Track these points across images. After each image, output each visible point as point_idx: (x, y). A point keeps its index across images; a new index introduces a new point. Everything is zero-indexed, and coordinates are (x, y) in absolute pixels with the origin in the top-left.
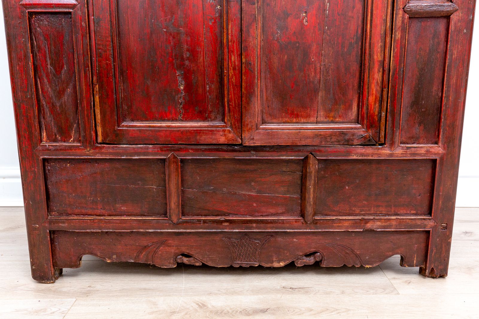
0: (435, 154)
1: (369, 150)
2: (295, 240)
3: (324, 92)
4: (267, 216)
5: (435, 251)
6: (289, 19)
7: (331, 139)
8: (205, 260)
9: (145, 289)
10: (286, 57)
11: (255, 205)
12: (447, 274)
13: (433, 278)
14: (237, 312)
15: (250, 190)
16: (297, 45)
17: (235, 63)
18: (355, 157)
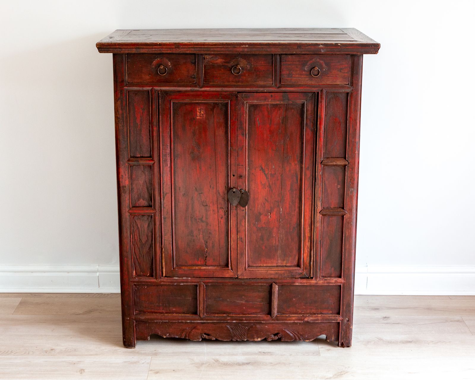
0: (340, 283)
1: (305, 281)
2: (266, 327)
3: (280, 251)
4: (251, 314)
5: (343, 333)
6: (262, 216)
7: (284, 275)
8: (217, 337)
9: (185, 352)
10: (260, 234)
11: (244, 308)
12: (351, 345)
13: (343, 347)
14: (234, 364)
15: (242, 300)
16: (266, 228)
17: (234, 238)
18: (297, 284)
